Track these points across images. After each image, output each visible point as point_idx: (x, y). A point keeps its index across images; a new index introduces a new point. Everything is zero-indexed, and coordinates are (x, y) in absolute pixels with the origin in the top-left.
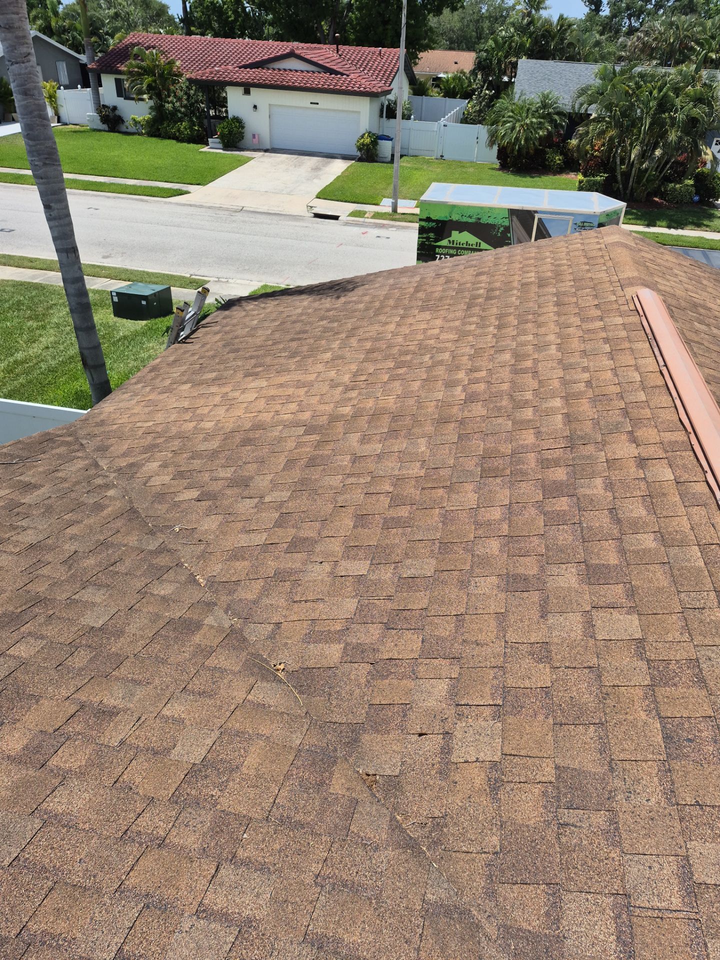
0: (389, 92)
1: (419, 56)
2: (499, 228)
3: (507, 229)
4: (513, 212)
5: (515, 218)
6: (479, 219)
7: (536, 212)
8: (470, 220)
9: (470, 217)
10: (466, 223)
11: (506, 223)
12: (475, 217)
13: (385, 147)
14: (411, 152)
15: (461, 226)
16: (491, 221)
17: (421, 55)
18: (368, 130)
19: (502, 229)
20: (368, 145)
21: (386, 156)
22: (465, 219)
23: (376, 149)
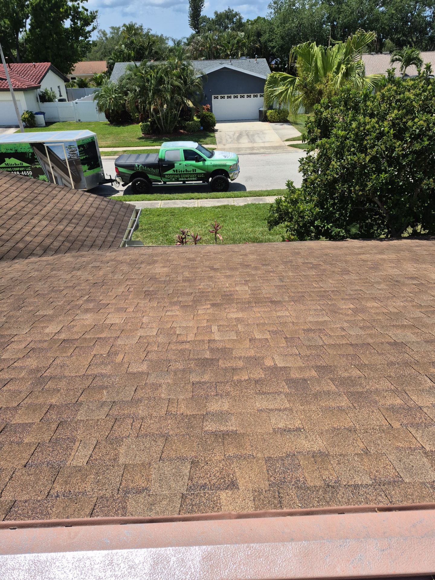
0: (39, 87)
1: (74, 66)
2: (29, 154)
3: (33, 154)
4: (33, 145)
5: (34, 148)
6: (17, 150)
7: (44, 143)
8: (12, 152)
9: (11, 150)
10: (11, 153)
11: (31, 151)
12: (13, 149)
13: (40, 119)
14: (61, 120)
15: (10, 156)
16: (23, 151)
17: (75, 65)
18: (27, 110)
19: (30, 154)
20: (27, 118)
21: (42, 123)
22: (9, 151)
23: (34, 120)
